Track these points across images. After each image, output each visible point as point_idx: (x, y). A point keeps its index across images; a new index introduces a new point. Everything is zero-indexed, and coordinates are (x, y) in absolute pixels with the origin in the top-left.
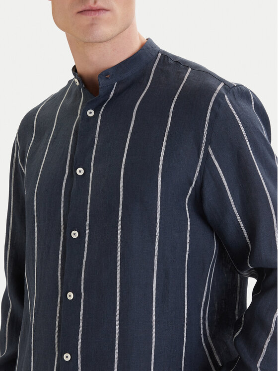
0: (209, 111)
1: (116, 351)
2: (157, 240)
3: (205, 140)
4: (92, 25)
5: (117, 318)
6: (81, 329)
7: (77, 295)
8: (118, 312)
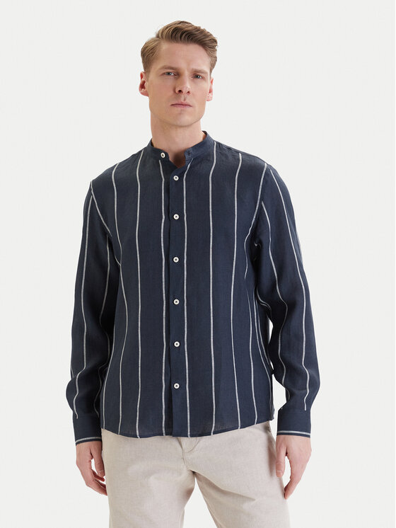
0: (262, 179)
1: (212, 337)
2: (234, 263)
3: (259, 197)
4: (180, 114)
5: (212, 315)
6: (186, 324)
7: (182, 301)
8: (211, 311)
